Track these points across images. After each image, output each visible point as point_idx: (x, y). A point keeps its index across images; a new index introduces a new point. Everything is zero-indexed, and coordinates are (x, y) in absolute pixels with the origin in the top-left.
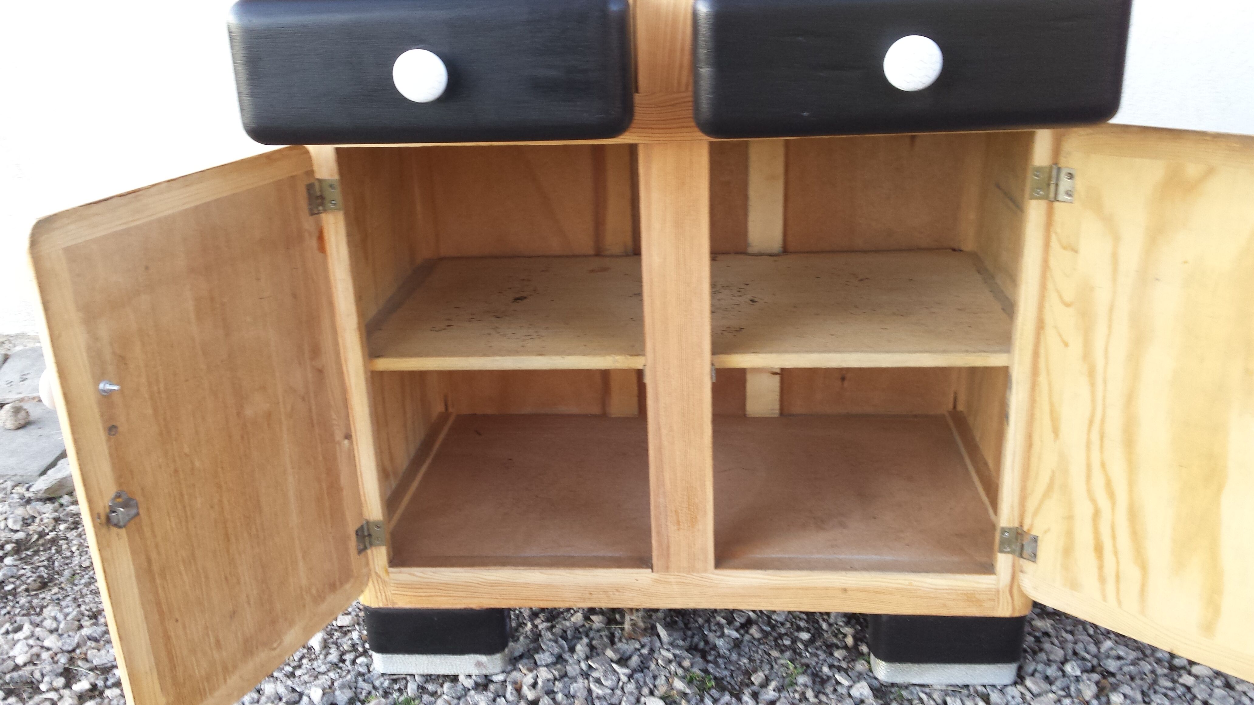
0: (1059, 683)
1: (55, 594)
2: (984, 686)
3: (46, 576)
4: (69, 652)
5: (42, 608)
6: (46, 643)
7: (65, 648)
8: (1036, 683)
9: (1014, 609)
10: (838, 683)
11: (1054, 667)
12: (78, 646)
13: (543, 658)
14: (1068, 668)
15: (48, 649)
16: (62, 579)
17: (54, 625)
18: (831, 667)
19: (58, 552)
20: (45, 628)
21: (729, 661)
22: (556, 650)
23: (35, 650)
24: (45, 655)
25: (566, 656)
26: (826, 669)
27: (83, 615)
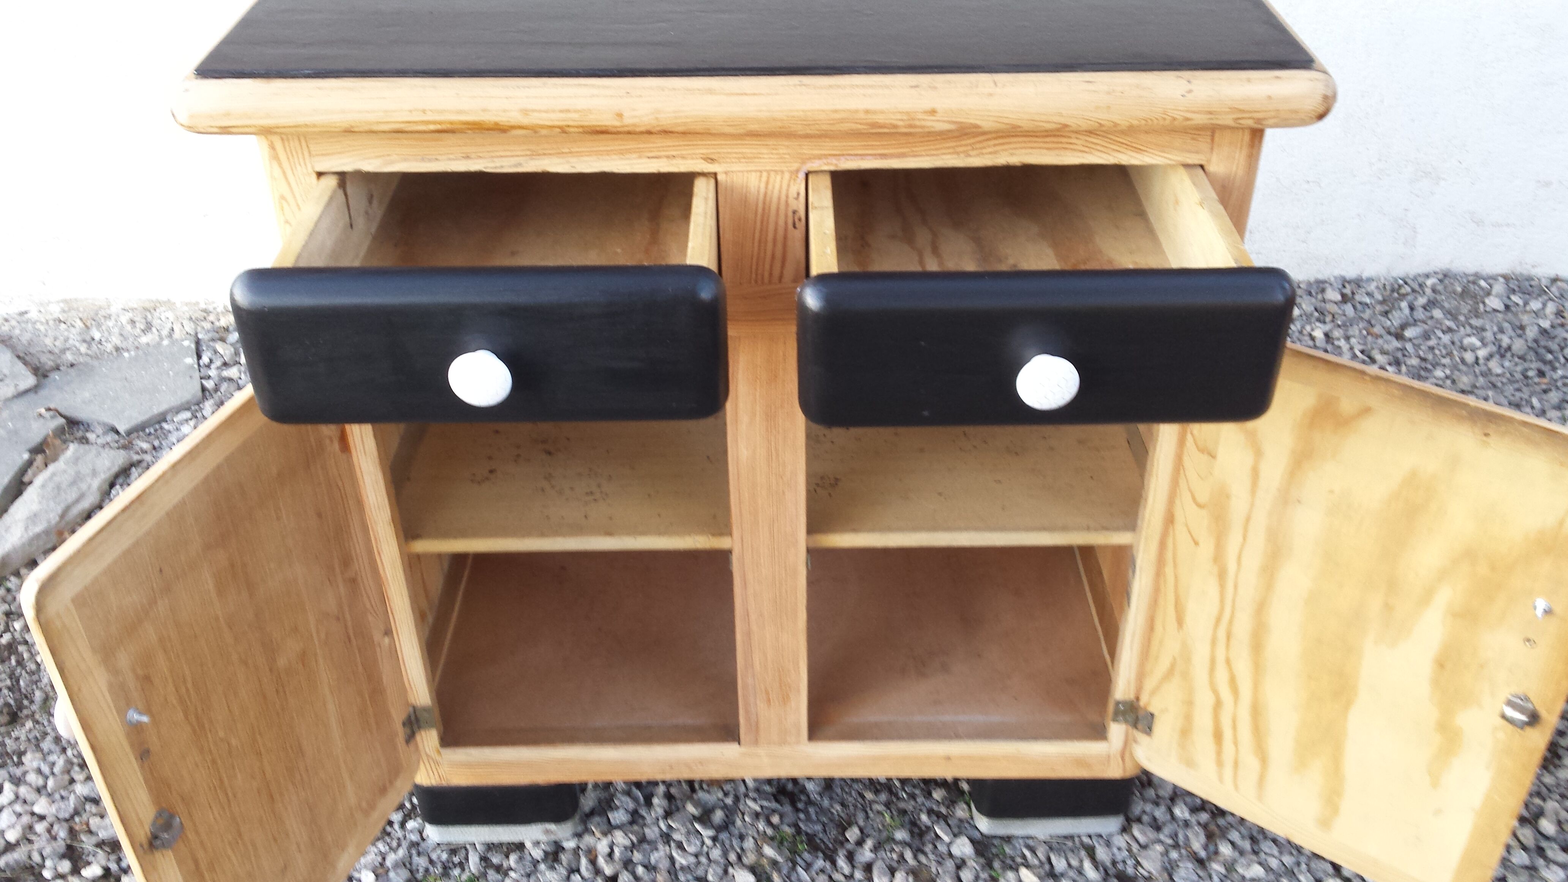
0: (1167, 830)
1: (30, 730)
2: (1090, 836)
3: (12, 702)
4: (67, 820)
5: (21, 754)
6: (37, 809)
7: (61, 816)
8: (1144, 833)
9: (1124, 770)
10: (937, 836)
11: (1163, 808)
12: (77, 813)
13: (618, 817)
14: (1177, 812)
15: (42, 818)
16: (34, 707)
17: (40, 782)
18: (930, 812)
19: (20, 663)
20: (30, 785)
21: (821, 810)
22: (631, 805)
23: (26, 819)
24: (40, 827)
25: (643, 812)
26: (924, 817)
27: (72, 764)
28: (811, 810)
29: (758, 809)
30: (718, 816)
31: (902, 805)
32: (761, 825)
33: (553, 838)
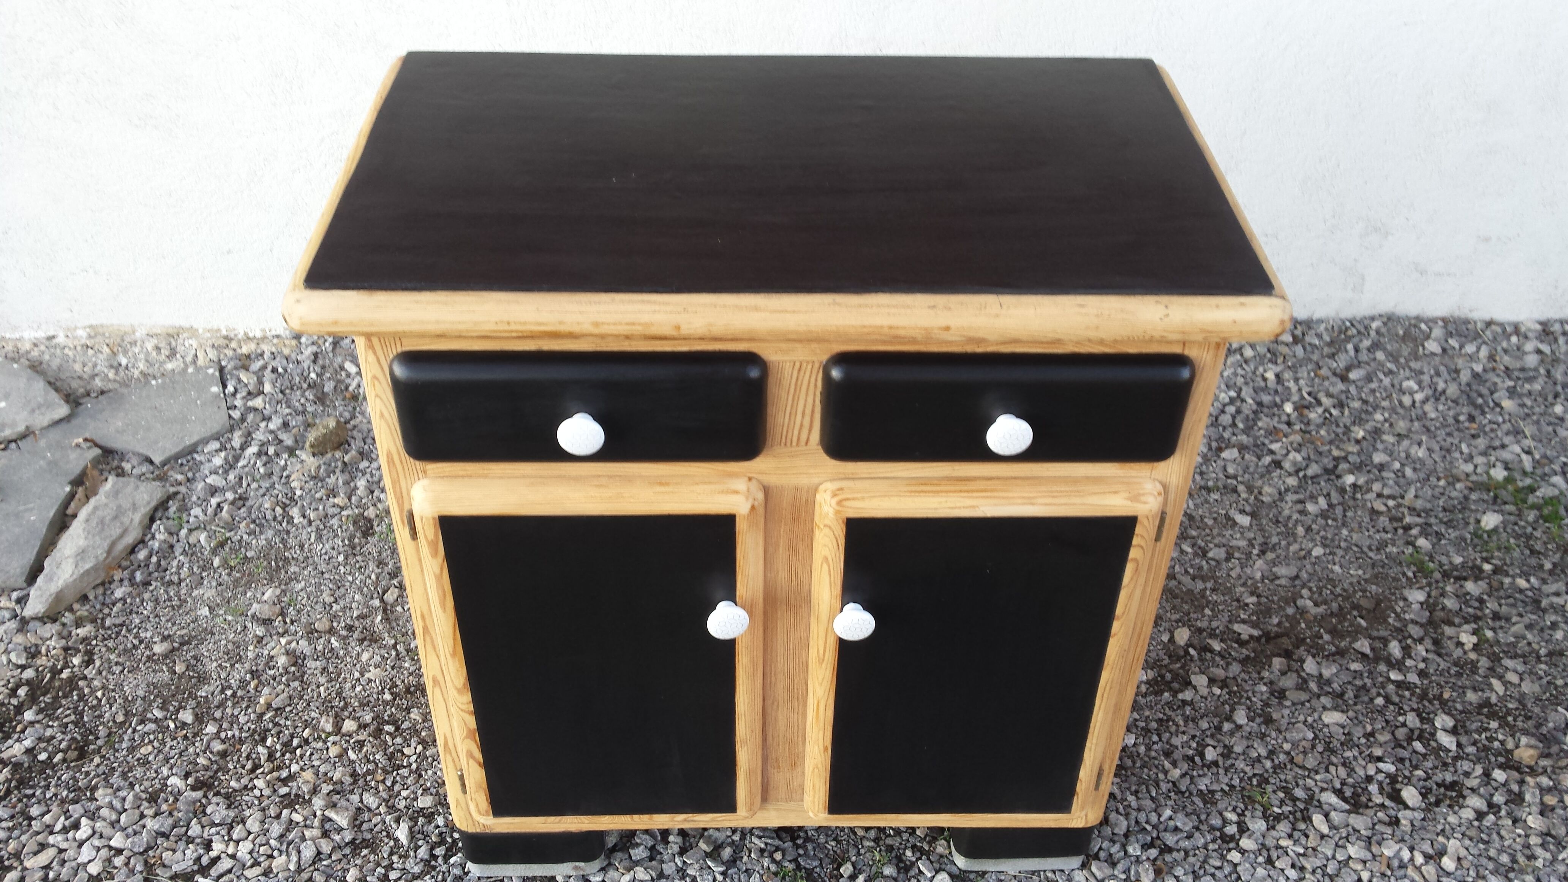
0: (1120, 867)
1: (98, 766)
2: (1054, 872)
3: (79, 738)
4: (141, 854)
5: (94, 789)
6: (113, 843)
7: (136, 850)
8: (1100, 869)
10: (921, 872)
11: (1117, 846)
12: (149, 848)
14: (1130, 850)
15: (119, 852)
16: (100, 742)
17: (114, 817)
18: (914, 847)
20: (104, 820)
21: (818, 846)
22: (650, 843)
23: (104, 853)
24: (118, 861)
25: (660, 848)
26: (909, 853)
27: (140, 799)
28: (810, 847)
29: (763, 846)
30: (727, 852)
31: (889, 841)
32: (766, 862)
33: (582, 873)
